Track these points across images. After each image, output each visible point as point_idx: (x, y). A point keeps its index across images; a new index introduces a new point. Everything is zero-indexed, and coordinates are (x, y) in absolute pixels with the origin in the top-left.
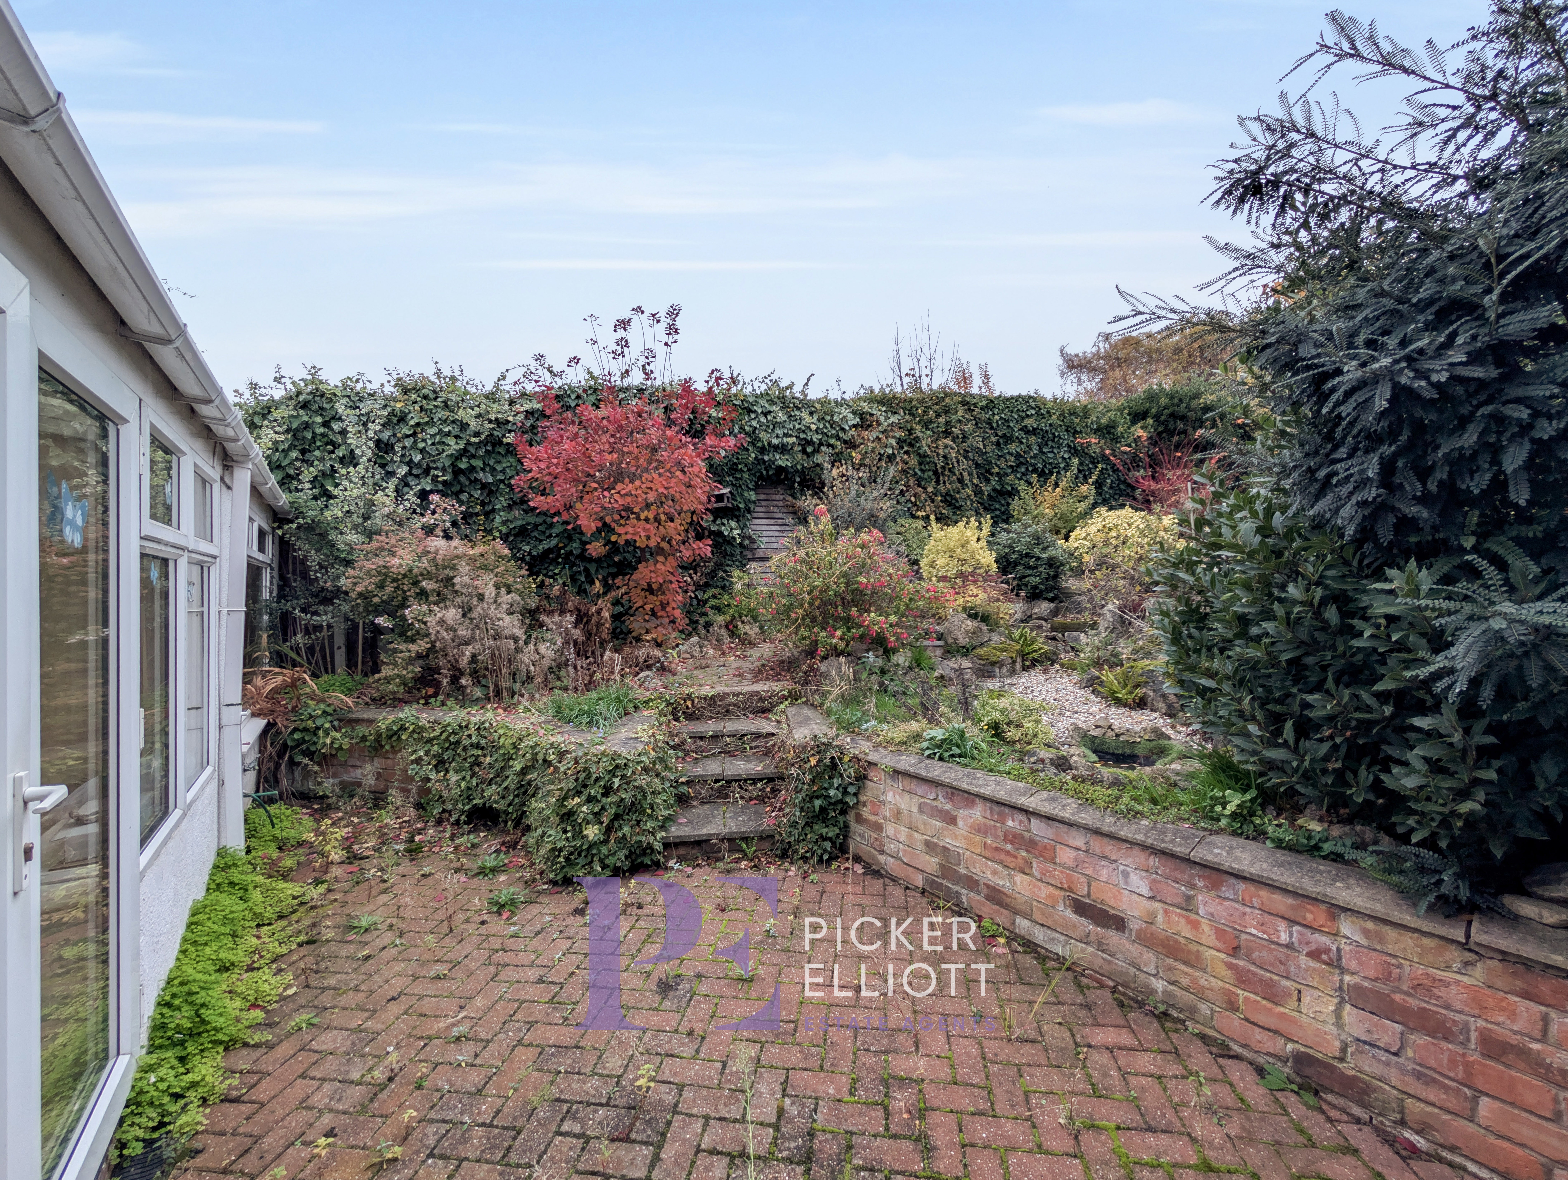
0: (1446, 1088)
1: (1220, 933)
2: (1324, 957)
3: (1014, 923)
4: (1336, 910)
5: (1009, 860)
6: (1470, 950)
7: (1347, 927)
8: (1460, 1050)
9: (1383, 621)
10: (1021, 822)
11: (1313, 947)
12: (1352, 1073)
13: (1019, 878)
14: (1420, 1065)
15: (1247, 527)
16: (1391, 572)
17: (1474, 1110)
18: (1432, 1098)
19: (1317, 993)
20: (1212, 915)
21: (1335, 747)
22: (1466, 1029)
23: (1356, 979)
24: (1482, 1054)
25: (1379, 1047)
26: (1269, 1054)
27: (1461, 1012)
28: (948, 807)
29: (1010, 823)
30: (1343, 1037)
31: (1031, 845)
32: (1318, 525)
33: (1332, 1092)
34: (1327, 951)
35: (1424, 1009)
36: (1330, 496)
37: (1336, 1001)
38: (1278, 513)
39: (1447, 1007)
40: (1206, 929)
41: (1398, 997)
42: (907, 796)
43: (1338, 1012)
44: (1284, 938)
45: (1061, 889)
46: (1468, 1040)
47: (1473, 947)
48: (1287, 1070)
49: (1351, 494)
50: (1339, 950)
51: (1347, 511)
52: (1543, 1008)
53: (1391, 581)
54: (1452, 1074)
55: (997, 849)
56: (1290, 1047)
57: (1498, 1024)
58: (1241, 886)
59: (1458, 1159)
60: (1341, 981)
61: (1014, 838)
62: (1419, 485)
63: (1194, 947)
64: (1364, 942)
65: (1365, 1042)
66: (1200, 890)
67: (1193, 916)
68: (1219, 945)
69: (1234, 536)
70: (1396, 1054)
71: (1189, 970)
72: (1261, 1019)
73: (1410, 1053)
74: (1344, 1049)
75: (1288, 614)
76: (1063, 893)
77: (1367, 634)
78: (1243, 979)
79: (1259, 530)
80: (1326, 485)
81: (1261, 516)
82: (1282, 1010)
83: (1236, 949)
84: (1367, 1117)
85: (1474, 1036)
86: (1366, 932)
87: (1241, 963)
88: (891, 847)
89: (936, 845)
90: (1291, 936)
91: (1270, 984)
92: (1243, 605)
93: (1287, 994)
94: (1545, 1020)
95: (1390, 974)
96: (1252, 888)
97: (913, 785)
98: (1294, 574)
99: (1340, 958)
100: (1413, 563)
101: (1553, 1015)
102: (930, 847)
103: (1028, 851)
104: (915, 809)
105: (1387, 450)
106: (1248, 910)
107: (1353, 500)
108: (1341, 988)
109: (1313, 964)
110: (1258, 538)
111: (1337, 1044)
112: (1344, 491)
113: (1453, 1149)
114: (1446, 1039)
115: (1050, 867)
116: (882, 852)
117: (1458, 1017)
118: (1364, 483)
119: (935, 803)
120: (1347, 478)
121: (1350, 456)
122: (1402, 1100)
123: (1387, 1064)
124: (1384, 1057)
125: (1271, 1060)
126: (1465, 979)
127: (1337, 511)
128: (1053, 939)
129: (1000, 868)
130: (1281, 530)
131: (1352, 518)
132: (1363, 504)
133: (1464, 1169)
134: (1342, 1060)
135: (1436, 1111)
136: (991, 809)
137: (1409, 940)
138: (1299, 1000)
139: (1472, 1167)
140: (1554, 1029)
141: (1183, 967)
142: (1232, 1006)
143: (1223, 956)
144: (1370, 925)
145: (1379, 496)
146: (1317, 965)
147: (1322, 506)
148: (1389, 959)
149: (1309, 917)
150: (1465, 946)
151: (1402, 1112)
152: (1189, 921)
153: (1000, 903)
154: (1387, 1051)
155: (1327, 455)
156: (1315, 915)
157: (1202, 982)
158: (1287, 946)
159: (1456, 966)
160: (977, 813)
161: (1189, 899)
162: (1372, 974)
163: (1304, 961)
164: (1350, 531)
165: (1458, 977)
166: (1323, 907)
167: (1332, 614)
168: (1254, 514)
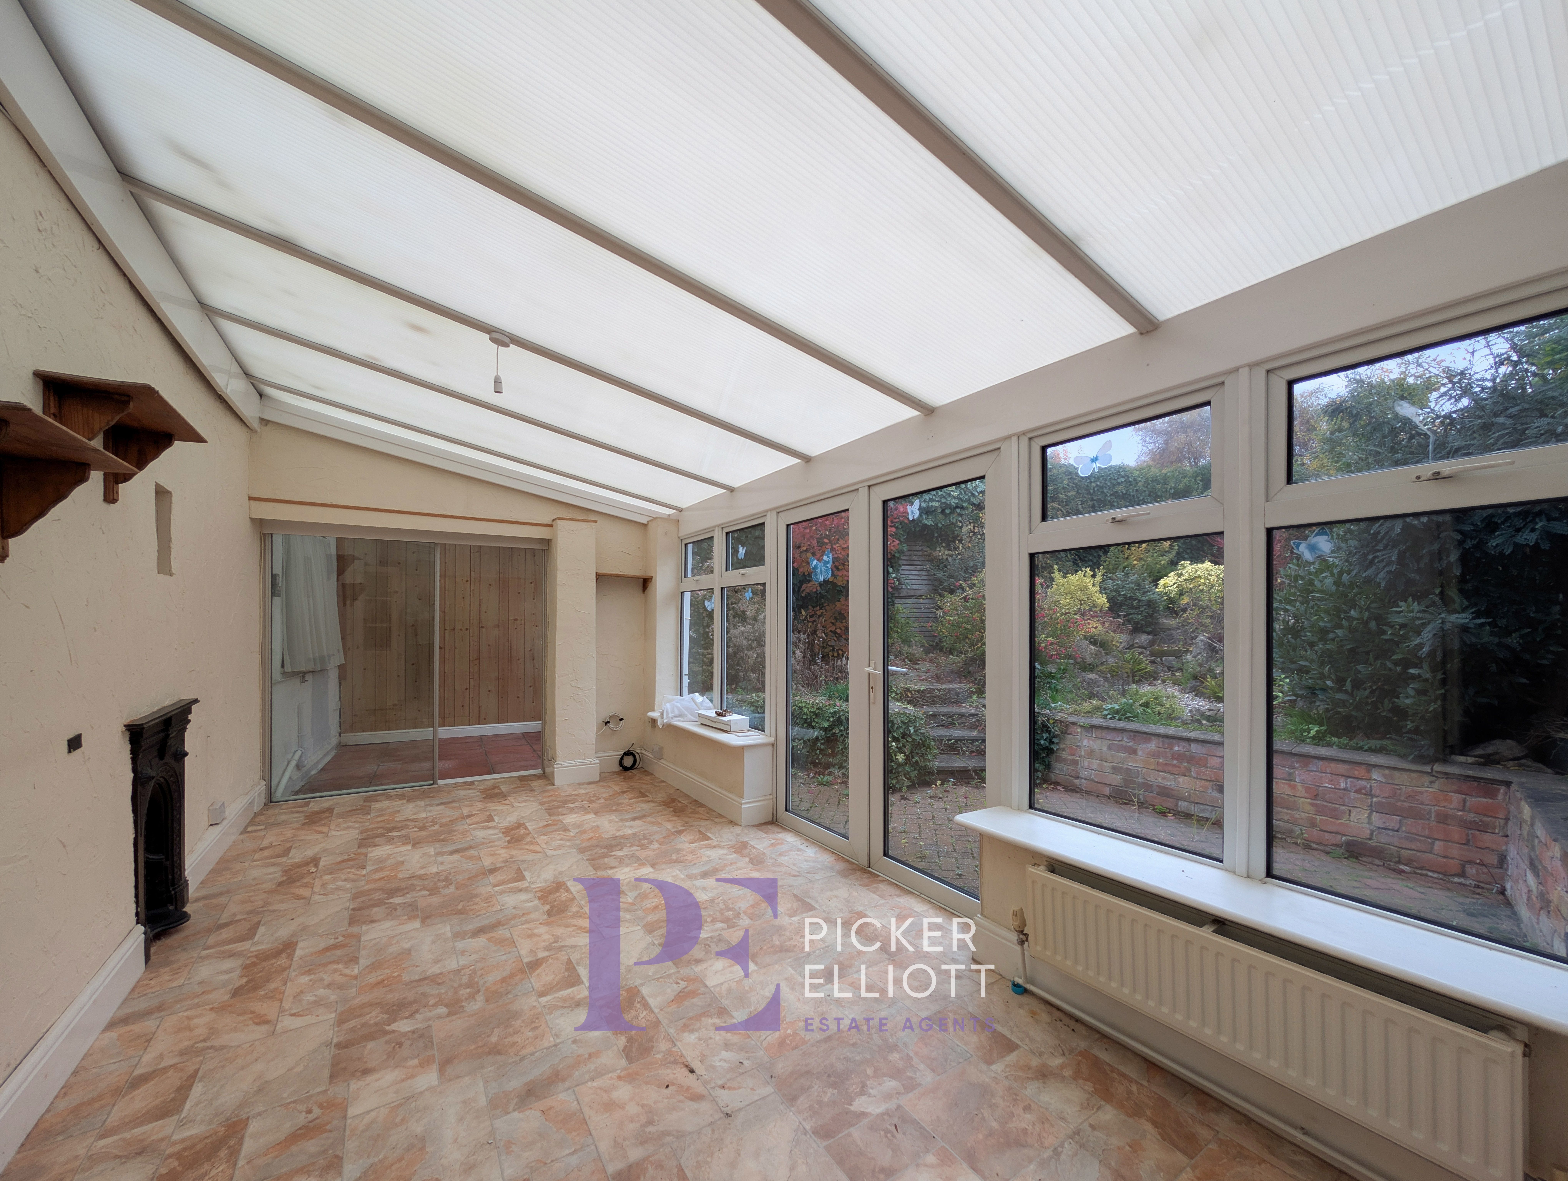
0: (1420, 841)
1: (1308, 789)
2: (1363, 791)
3: (1177, 805)
4: (1371, 767)
5: (1175, 770)
6: (1433, 776)
7: (1375, 775)
8: (1427, 822)
9: (1398, 627)
10: (1184, 747)
11: (1358, 787)
12: (1374, 844)
13: (1181, 779)
14: (1408, 833)
15: (1329, 581)
16: (1401, 604)
17: (1432, 848)
18: (1413, 847)
19: (1359, 810)
20: (1303, 780)
21: (1373, 692)
22: (1430, 812)
23: (1379, 799)
24: (1437, 822)
25: (1389, 830)
26: (1333, 845)
27: (1428, 805)
28: (1131, 744)
29: (1176, 748)
30: (1372, 828)
31: (1191, 759)
32: (1368, 581)
33: (1365, 856)
34: (1365, 788)
35: (1411, 807)
36: (1374, 567)
37: (1368, 812)
38: (1345, 574)
39: (1422, 804)
40: (1300, 788)
41: (1399, 804)
42: (1099, 741)
43: (1369, 817)
44: (1343, 785)
45: (1210, 781)
46: (1431, 817)
47: (1434, 773)
48: (1342, 851)
49: (1385, 567)
50: (1371, 787)
51: (1381, 575)
52: (1464, 796)
53: (1401, 607)
54: (1423, 834)
55: (1166, 764)
56: (1344, 838)
57: (1444, 807)
58: (1321, 763)
59: (1424, 872)
60: (1372, 802)
61: (1179, 757)
62: (1416, 565)
63: (1292, 799)
64: (1383, 780)
65: (1382, 828)
66: (1297, 769)
67: (1292, 783)
68: (1306, 795)
69: (1322, 586)
70: (1397, 831)
71: (1289, 811)
72: (1329, 828)
73: (1404, 829)
74: (1371, 834)
75: (1350, 625)
76: (1211, 783)
77: (1389, 633)
78: (1320, 811)
79: (1335, 583)
80: (1372, 562)
81: (1336, 576)
82: (1340, 821)
83: (1317, 795)
84: (1382, 864)
85: (1433, 814)
86: (1385, 776)
87: (1319, 802)
88: (1084, 773)
89: (1121, 768)
90: (1346, 784)
91: (1335, 809)
92: (1326, 622)
93: (1344, 812)
94: (1464, 801)
95: (1396, 793)
96: (1326, 763)
97: (1104, 734)
98: (1354, 606)
99: (1371, 790)
100: (1410, 599)
101: (1468, 798)
102: (1116, 770)
103: (1188, 763)
104: (1105, 748)
105: (1402, 547)
106: (1324, 775)
107: (1385, 570)
108: (1371, 805)
109: (1357, 796)
110: (1334, 588)
111: (1369, 832)
112: (1381, 565)
113: (1422, 868)
114: (1421, 819)
115: (1203, 769)
116: (1078, 778)
117: (1427, 807)
118: (1389, 563)
119: (1121, 743)
120: (1382, 561)
121: (1385, 548)
122: (1399, 851)
123: (1393, 836)
124: (1391, 833)
125: (1333, 848)
126: (1430, 789)
127: (1377, 574)
128: (1204, 810)
129: (1168, 775)
130: (1347, 583)
131: (1384, 579)
132: (1389, 572)
133: (1427, 875)
134: (1370, 839)
135: (1415, 852)
136: (1163, 742)
137: (1405, 776)
138: (1350, 815)
139: (1430, 874)
140: (1468, 804)
141: (1285, 811)
142: (1313, 824)
143: (1309, 800)
144: (1387, 772)
145: (1396, 568)
146: (1359, 796)
147: (1369, 572)
148: (1395, 787)
149: (1356, 773)
150: (1430, 774)
151: (1399, 857)
152: (1290, 786)
153: (1168, 796)
154: (1393, 830)
155: (1373, 547)
156: (1360, 771)
157: (1297, 816)
158: (1344, 789)
159: (1426, 784)
160: (1153, 745)
161: (1290, 774)
162: (1386, 795)
163: (1353, 795)
164: (1383, 585)
165: (1427, 789)
166: (1364, 767)
167: (1373, 625)
168: (1332, 574)
